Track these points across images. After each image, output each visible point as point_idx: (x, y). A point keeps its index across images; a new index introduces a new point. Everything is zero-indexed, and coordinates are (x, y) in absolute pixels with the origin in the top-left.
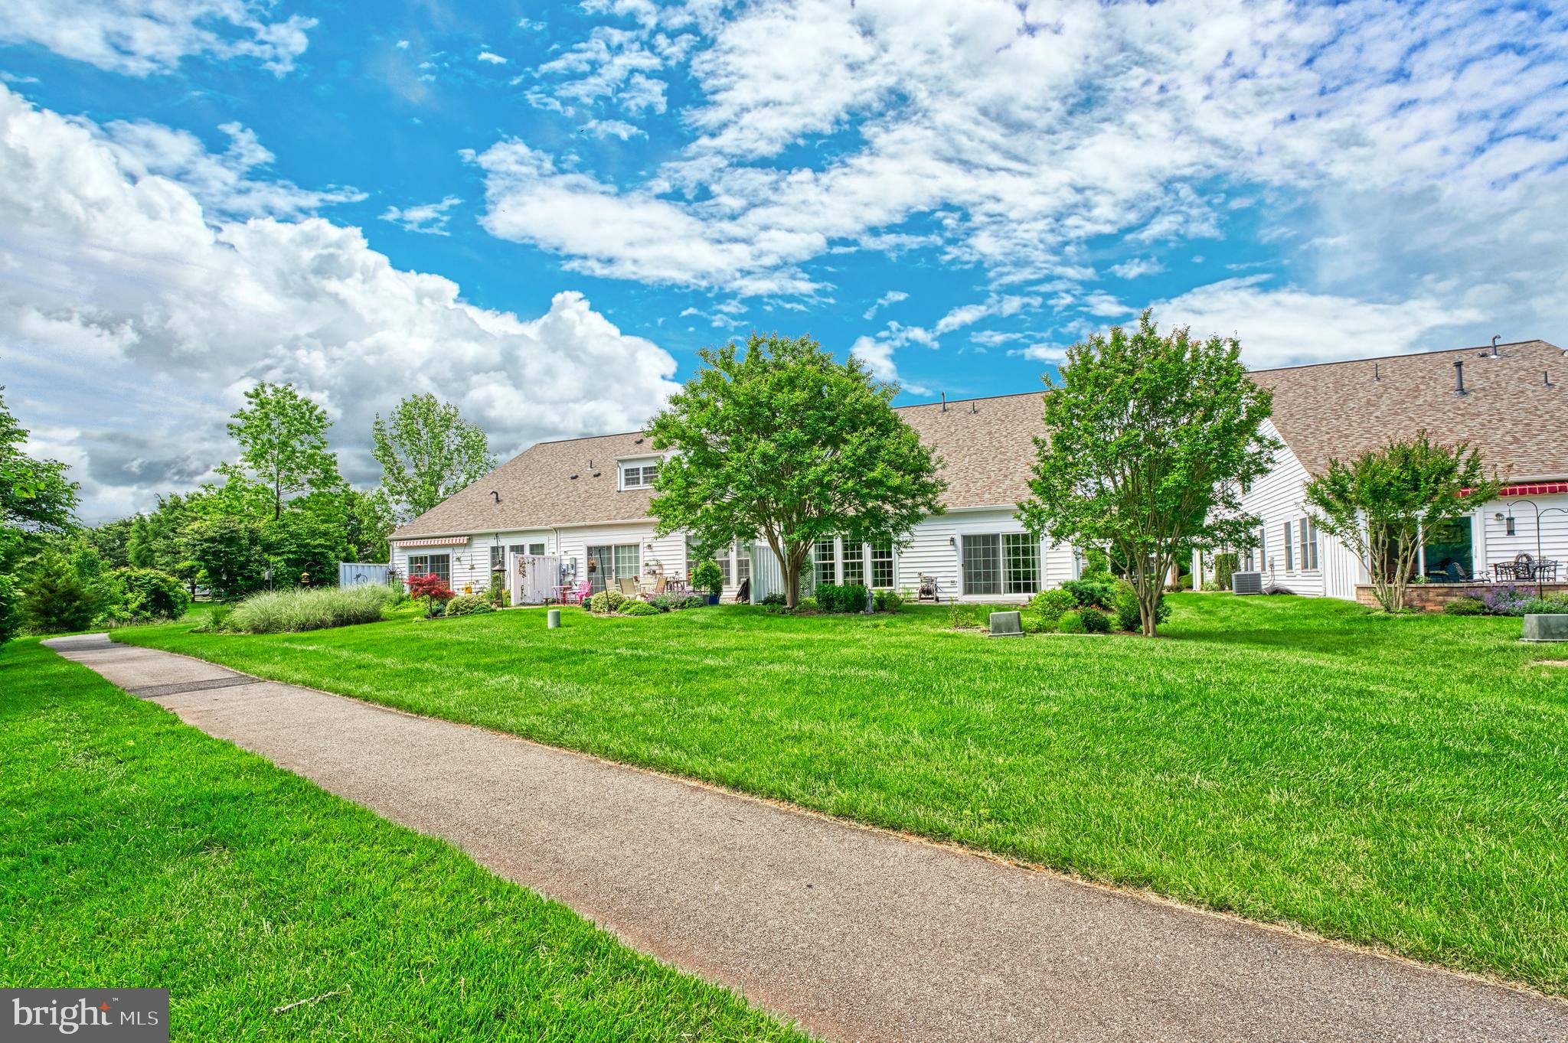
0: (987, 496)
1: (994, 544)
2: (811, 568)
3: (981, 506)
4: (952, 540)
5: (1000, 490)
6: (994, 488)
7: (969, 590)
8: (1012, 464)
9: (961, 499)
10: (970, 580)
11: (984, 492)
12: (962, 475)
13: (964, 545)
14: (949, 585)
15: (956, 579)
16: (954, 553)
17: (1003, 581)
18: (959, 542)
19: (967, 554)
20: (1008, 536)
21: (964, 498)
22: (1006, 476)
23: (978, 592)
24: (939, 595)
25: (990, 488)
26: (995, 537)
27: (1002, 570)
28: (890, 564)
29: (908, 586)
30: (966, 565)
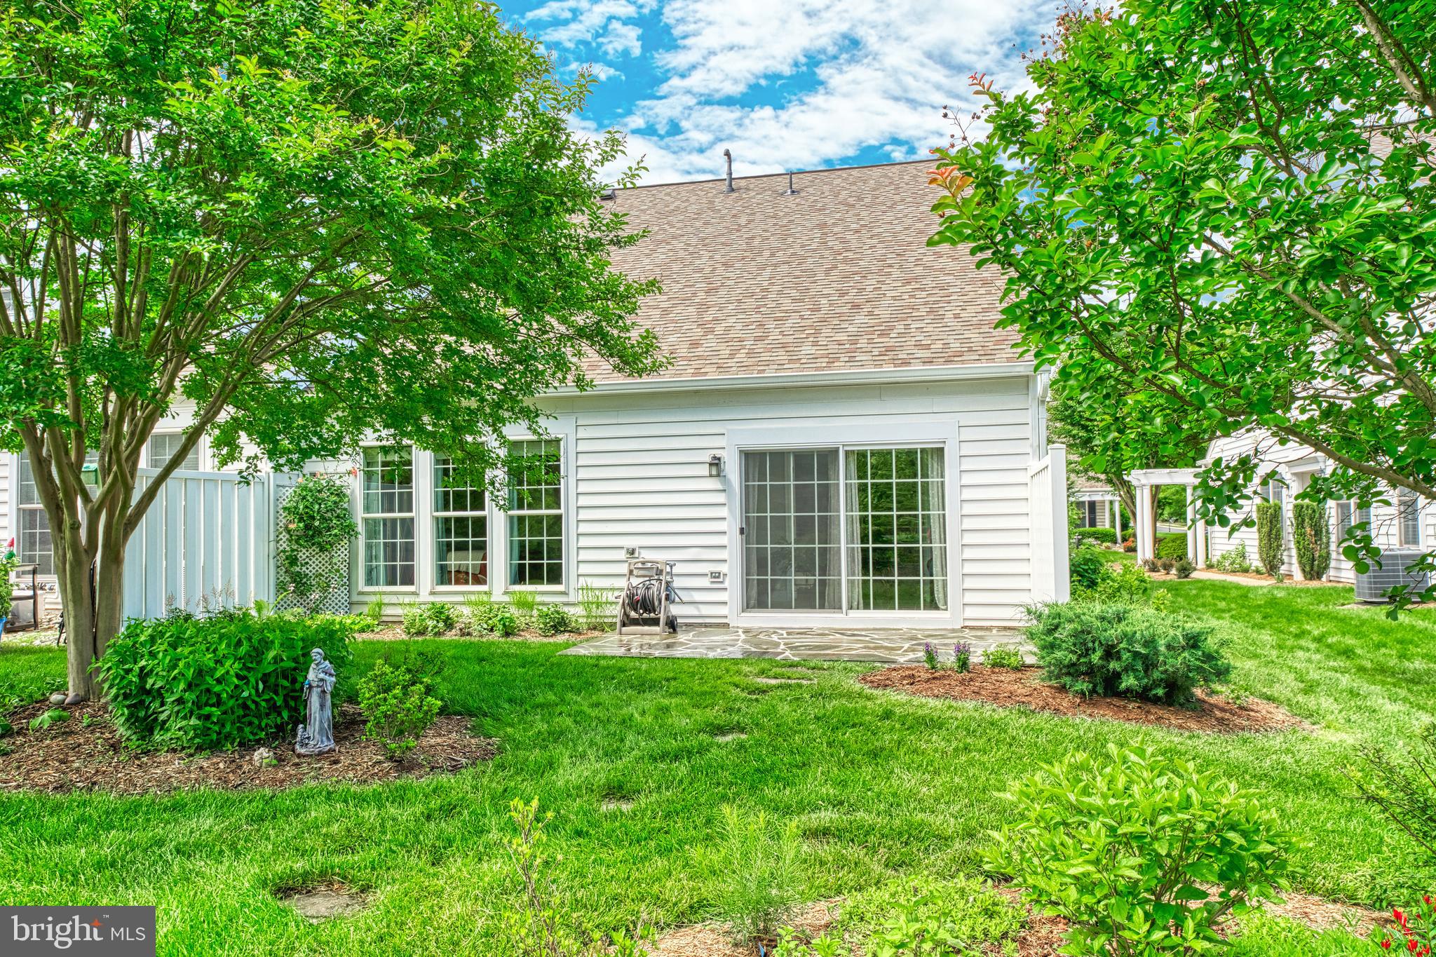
0: (807, 349)
1: (824, 474)
2: (349, 531)
3: (791, 373)
4: (716, 463)
5: (842, 337)
6: (826, 331)
7: (757, 598)
8: (871, 282)
9: (741, 355)
10: (762, 569)
11: (800, 342)
12: (750, 303)
13: (747, 476)
14: (705, 582)
15: (723, 568)
16: (721, 498)
17: (847, 575)
18: (733, 468)
19: (753, 499)
20: (862, 455)
21: (750, 354)
22: (856, 306)
23: (782, 604)
24: (675, 610)
25: (818, 332)
26: (827, 457)
27: (846, 544)
28: (556, 522)
29: (597, 583)
30: (751, 530)
